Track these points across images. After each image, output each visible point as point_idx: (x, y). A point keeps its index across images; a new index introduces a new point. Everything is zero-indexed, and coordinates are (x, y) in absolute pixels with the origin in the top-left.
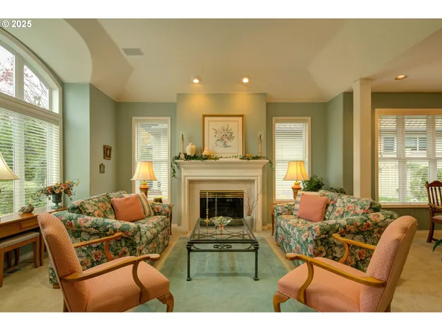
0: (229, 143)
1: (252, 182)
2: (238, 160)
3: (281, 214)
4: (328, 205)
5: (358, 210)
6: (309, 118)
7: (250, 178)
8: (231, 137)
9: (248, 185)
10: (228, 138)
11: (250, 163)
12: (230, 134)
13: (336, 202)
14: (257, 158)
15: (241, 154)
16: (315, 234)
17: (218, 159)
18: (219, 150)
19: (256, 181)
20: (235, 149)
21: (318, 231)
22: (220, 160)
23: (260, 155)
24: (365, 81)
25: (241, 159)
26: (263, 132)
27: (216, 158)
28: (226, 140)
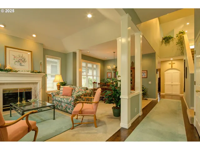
0: (23, 64)
1: (37, 83)
2: (29, 73)
3: (55, 95)
4: (73, 90)
5: (83, 90)
6: (60, 58)
7: (36, 82)
8: (24, 61)
9: (35, 85)
10: (23, 61)
11: (37, 75)
12: (23, 59)
13: (75, 89)
14: (39, 72)
15: (30, 70)
16: (74, 98)
17: (17, 71)
18: (17, 67)
19: (39, 83)
20: (27, 67)
21: (75, 97)
22: (19, 72)
23: (41, 71)
24: (80, 50)
25: (31, 72)
26: (42, 61)
27: (16, 71)
28: (21, 62)
